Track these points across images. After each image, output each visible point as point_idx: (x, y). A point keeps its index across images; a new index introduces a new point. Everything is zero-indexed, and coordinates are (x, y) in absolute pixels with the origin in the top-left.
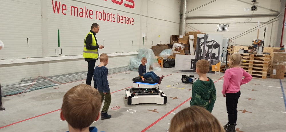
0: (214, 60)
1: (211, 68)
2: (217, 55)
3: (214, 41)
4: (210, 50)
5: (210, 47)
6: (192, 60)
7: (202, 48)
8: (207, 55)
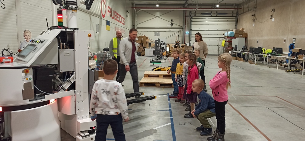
0: (163, 50)
1: (162, 54)
2: (164, 48)
3: (163, 42)
4: (161, 46)
5: (161, 44)
6: (153, 51)
7: (158, 45)
8: (160, 48)
